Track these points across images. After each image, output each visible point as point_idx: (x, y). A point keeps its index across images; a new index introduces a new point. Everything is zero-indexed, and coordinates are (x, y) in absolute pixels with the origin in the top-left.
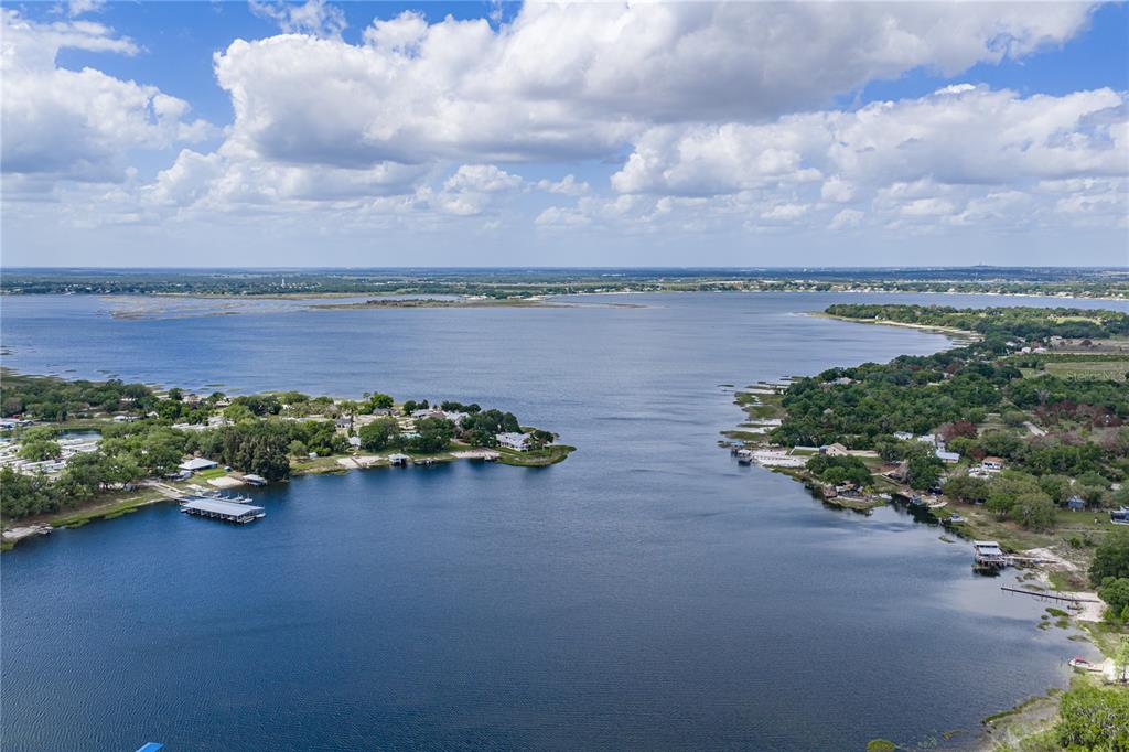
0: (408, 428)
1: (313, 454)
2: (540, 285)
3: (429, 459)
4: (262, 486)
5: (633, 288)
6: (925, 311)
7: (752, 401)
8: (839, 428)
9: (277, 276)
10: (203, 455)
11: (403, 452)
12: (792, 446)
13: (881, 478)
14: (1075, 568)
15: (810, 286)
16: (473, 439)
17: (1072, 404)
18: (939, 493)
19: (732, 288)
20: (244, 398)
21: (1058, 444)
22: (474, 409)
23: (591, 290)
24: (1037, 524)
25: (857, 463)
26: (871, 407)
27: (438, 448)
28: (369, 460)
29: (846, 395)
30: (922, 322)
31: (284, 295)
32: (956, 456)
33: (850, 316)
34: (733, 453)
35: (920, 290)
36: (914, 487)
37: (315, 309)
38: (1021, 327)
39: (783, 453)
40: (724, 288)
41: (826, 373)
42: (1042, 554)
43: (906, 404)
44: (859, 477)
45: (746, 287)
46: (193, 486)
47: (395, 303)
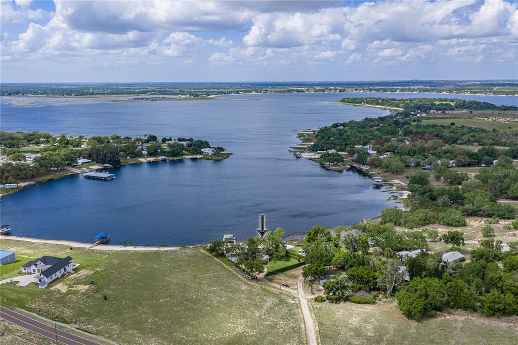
0: (165, 147)
1: (128, 157)
2: (213, 90)
3: (175, 158)
4: (111, 168)
5: (257, 91)
6: (383, 100)
7: (304, 136)
8: (335, 144)
9: (87, 87)
10: (84, 158)
11: (164, 156)
12: (316, 151)
13: (347, 161)
14: (405, 184)
15: (336, 89)
16: (192, 151)
17: (423, 133)
18: (367, 164)
19: (301, 91)
20: (95, 137)
21: (411, 147)
22: (191, 140)
23: (238, 92)
24: (397, 172)
25: (339, 155)
26: (348, 136)
27: (178, 154)
28: (152, 159)
29: (340, 132)
30: (381, 105)
31: (93, 96)
32: (376, 152)
33: (351, 103)
34: (294, 154)
35: (384, 91)
36: (358, 163)
37: (110, 102)
38: (420, 106)
39: (313, 154)
40: (298, 91)
41: (334, 124)
42: (396, 181)
43: (362, 135)
44: (338, 160)
45: (308, 90)
46: (84, 169)
47: (147, 99)
